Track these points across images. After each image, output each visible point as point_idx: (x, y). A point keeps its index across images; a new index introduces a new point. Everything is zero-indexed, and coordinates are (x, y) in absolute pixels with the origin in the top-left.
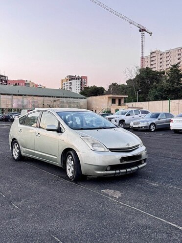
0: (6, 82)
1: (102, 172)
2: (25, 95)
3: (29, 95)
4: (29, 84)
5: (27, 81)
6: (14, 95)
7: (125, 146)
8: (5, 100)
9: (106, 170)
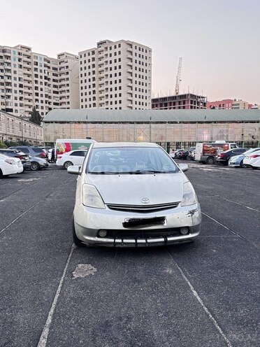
0: (205, 104)
1: (92, 239)
2: (215, 122)
3: (221, 122)
4: (238, 104)
5: (235, 100)
6: (199, 122)
7: (139, 203)
8: (186, 130)
9: (99, 237)
